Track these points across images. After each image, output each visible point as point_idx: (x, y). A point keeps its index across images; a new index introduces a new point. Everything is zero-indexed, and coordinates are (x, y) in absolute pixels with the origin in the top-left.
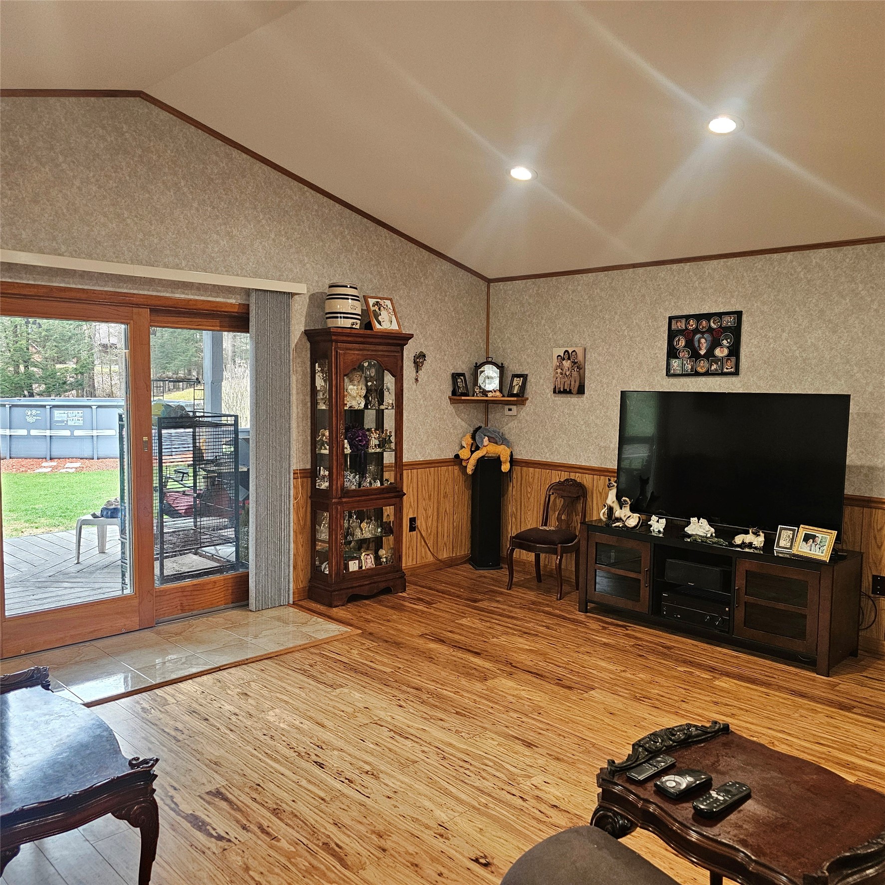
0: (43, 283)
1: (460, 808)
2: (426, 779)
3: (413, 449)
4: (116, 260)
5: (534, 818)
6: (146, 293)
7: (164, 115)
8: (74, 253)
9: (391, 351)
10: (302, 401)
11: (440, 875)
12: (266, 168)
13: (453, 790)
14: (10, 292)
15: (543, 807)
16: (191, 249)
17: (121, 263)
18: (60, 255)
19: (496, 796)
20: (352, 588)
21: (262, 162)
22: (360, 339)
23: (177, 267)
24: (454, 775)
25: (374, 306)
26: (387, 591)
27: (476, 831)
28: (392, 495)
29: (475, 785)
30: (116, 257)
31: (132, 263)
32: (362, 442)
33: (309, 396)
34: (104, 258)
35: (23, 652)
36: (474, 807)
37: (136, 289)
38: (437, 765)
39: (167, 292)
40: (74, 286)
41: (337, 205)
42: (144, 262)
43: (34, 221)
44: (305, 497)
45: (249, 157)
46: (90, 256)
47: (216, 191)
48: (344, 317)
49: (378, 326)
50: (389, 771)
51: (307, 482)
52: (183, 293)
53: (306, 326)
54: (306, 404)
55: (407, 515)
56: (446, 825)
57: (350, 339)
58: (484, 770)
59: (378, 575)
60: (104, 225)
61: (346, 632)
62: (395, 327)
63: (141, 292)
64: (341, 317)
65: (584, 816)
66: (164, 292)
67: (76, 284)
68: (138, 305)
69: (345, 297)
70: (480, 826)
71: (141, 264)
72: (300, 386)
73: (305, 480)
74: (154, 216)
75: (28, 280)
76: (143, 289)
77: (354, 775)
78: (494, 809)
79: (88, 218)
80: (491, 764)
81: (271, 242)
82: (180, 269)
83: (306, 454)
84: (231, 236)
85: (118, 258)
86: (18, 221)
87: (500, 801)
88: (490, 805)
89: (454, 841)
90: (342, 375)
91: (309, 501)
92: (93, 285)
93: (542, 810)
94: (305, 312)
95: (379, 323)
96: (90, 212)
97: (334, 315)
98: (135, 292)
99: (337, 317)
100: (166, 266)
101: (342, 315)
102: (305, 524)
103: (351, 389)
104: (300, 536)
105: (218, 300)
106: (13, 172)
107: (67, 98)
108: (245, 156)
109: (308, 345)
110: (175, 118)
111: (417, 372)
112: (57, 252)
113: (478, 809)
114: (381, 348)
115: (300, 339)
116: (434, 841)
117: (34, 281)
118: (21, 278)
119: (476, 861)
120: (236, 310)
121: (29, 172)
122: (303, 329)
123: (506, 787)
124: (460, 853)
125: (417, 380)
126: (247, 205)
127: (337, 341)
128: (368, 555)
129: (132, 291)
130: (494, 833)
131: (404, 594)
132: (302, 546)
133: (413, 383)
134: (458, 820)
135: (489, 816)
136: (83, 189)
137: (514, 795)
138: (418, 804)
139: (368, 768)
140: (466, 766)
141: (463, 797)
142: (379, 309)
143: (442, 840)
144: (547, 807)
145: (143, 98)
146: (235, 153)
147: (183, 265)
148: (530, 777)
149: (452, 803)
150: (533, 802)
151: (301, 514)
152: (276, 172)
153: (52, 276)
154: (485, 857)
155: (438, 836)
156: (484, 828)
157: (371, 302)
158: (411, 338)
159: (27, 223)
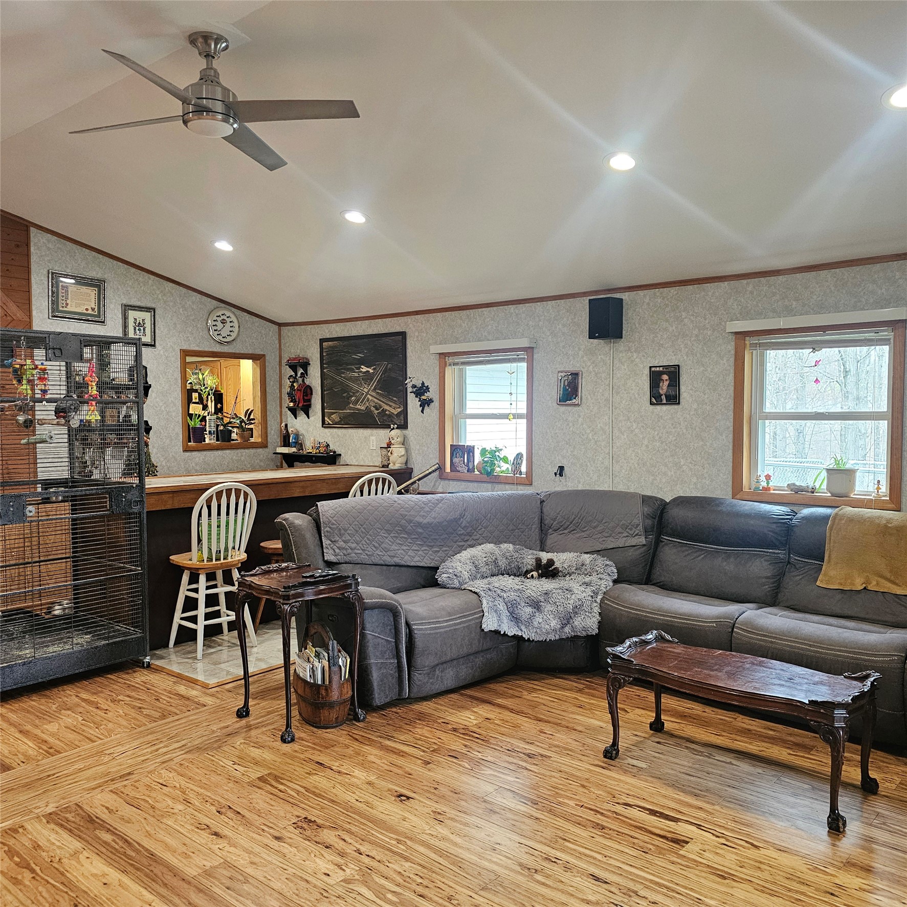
1: (425, 837)
2: (465, 866)
5: (352, 833)
11: (436, 789)
13: (433, 856)
15: (340, 845)
19: (387, 852)
24: (434, 875)
27: (409, 819)
29: (409, 864)
36: (411, 839)
38: (457, 887)
50: (511, 874)
56: (437, 822)
58: (398, 885)
65: (302, 840)
70: (405, 823)
77: (550, 867)
78: (391, 838)
80: (389, 896)
87: (383, 847)
88: (394, 842)
89: (428, 810)
93: (342, 842)
113: (407, 837)
116: (444, 809)
119: (408, 798)
123: (374, 864)
124: (422, 802)
130: (392, 818)
134: (427, 827)
135: (396, 832)
137: (368, 856)
138: (467, 839)
139: (538, 877)
140: (420, 890)
141: (422, 849)
143: (439, 810)
144: (336, 845)
148: (344, 881)
149: (433, 841)
150: (349, 850)
154: (401, 801)
155: (442, 813)
156: (402, 821)
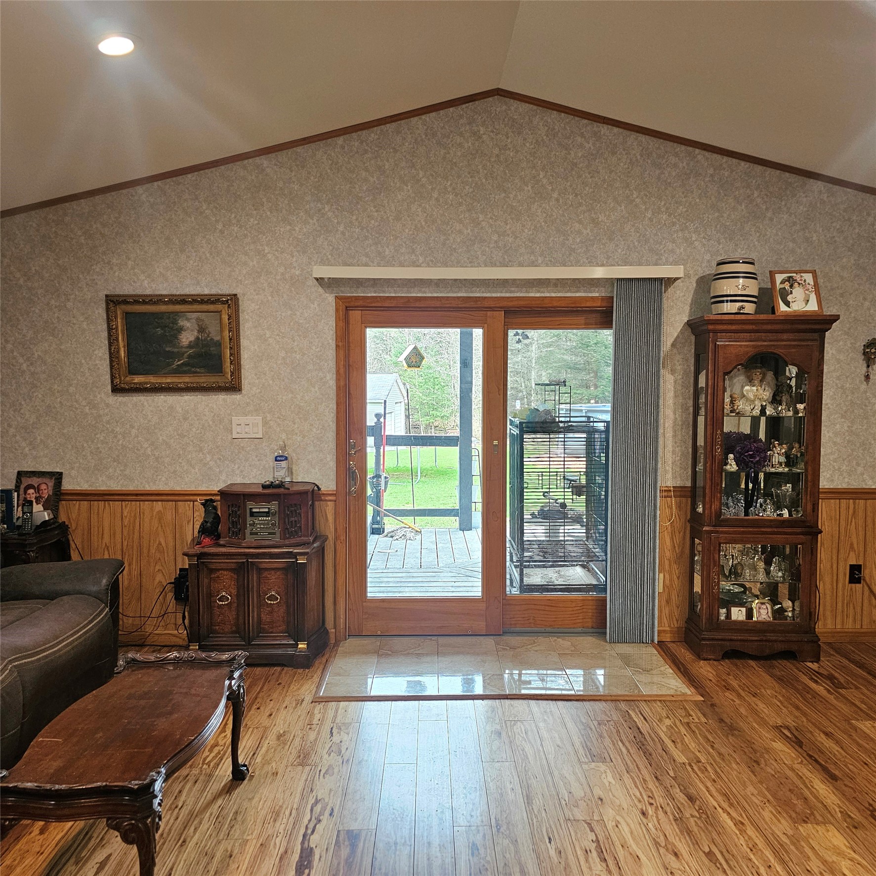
0: (403, 295)
3: (859, 472)
4: (469, 265)
6: (499, 295)
7: (524, 107)
8: (430, 263)
9: (804, 340)
10: (682, 405)
12: (643, 138)
14: (373, 305)
16: (549, 243)
17: (475, 267)
18: (418, 266)
20: (731, 640)
21: (638, 132)
22: (751, 327)
23: (533, 264)
25: (782, 282)
26: (789, 655)
28: (799, 530)
30: (470, 262)
31: (486, 266)
32: (755, 458)
33: (692, 399)
34: (459, 264)
35: (379, 633)
37: (489, 292)
39: (521, 292)
40: (430, 295)
41: (743, 163)
42: (498, 264)
43: (396, 238)
44: (683, 520)
45: (621, 130)
46: (445, 265)
47: (580, 176)
48: (732, 301)
49: (783, 308)
51: (687, 502)
52: (539, 292)
53: (690, 315)
54: (687, 409)
55: (846, 560)
57: (734, 327)
59: (773, 631)
60: (460, 232)
61: (684, 694)
62: (813, 306)
63: (494, 295)
64: (727, 301)
66: (517, 292)
67: (432, 293)
68: (492, 309)
69: (734, 275)
71: (495, 265)
72: (680, 388)
73: (684, 500)
74: (509, 215)
75: (390, 293)
76: (496, 292)
79: (444, 227)
81: (646, 222)
82: (536, 266)
83: (685, 469)
84: (595, 222)
85: (472, 262)
86: (383, 239)
90: (721, 374)
91: (688, 525)
92: (447, 293)
94: (690, 300)
95: (787, 304)
96: (447, 221)
97: (719, 299)
98: (488, 295)
99: (722, 302)
100: (521, 265)
101: (729, 298)
102: (682, 552)
103: (747, 391)
104: (675, 566)
105: (578, 295)
106: (380, 195)
107: (428, 115)
108: (616, 130)
109: (693, 338)
110: (535, 107)
111: (868, 366)
112: (415, 264)
114: (785, 336)
115: (682, 332)
117: (395, 293)
118: (384, 292)
120: (599, 305)
121: (393, 192)
122: (686, 319)
125: (867, 377)
126: (618, 184)
127: (715, 332)
128: (762, 604)
129: (485, 295)
131: (814, 666)
132: (678, 578)
133: (861, 382)
136: (441, 199)
142: (791, 286)
145: (501, 96)
146: (604, 129)
147: (540, 262)
151: (677, 540)
152: (655, 140)
153: (411, 287)
157: (779, 278)
158: (835, 321)
159: (390, 240)
